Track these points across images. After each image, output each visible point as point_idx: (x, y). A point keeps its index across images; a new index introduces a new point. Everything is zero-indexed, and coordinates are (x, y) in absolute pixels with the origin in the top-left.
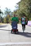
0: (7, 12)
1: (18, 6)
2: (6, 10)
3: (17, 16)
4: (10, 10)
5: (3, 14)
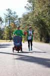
1: (31, 5)
3: (28, 25)
4: (15, 13)
5: (2, 22)
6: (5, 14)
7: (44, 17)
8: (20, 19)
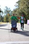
0: (7, 11)
1: (17, 4)
2: (6, 8)
5: (3, 13)
6: (4, 9)
7: (25, 10)
8: (12, 11)
